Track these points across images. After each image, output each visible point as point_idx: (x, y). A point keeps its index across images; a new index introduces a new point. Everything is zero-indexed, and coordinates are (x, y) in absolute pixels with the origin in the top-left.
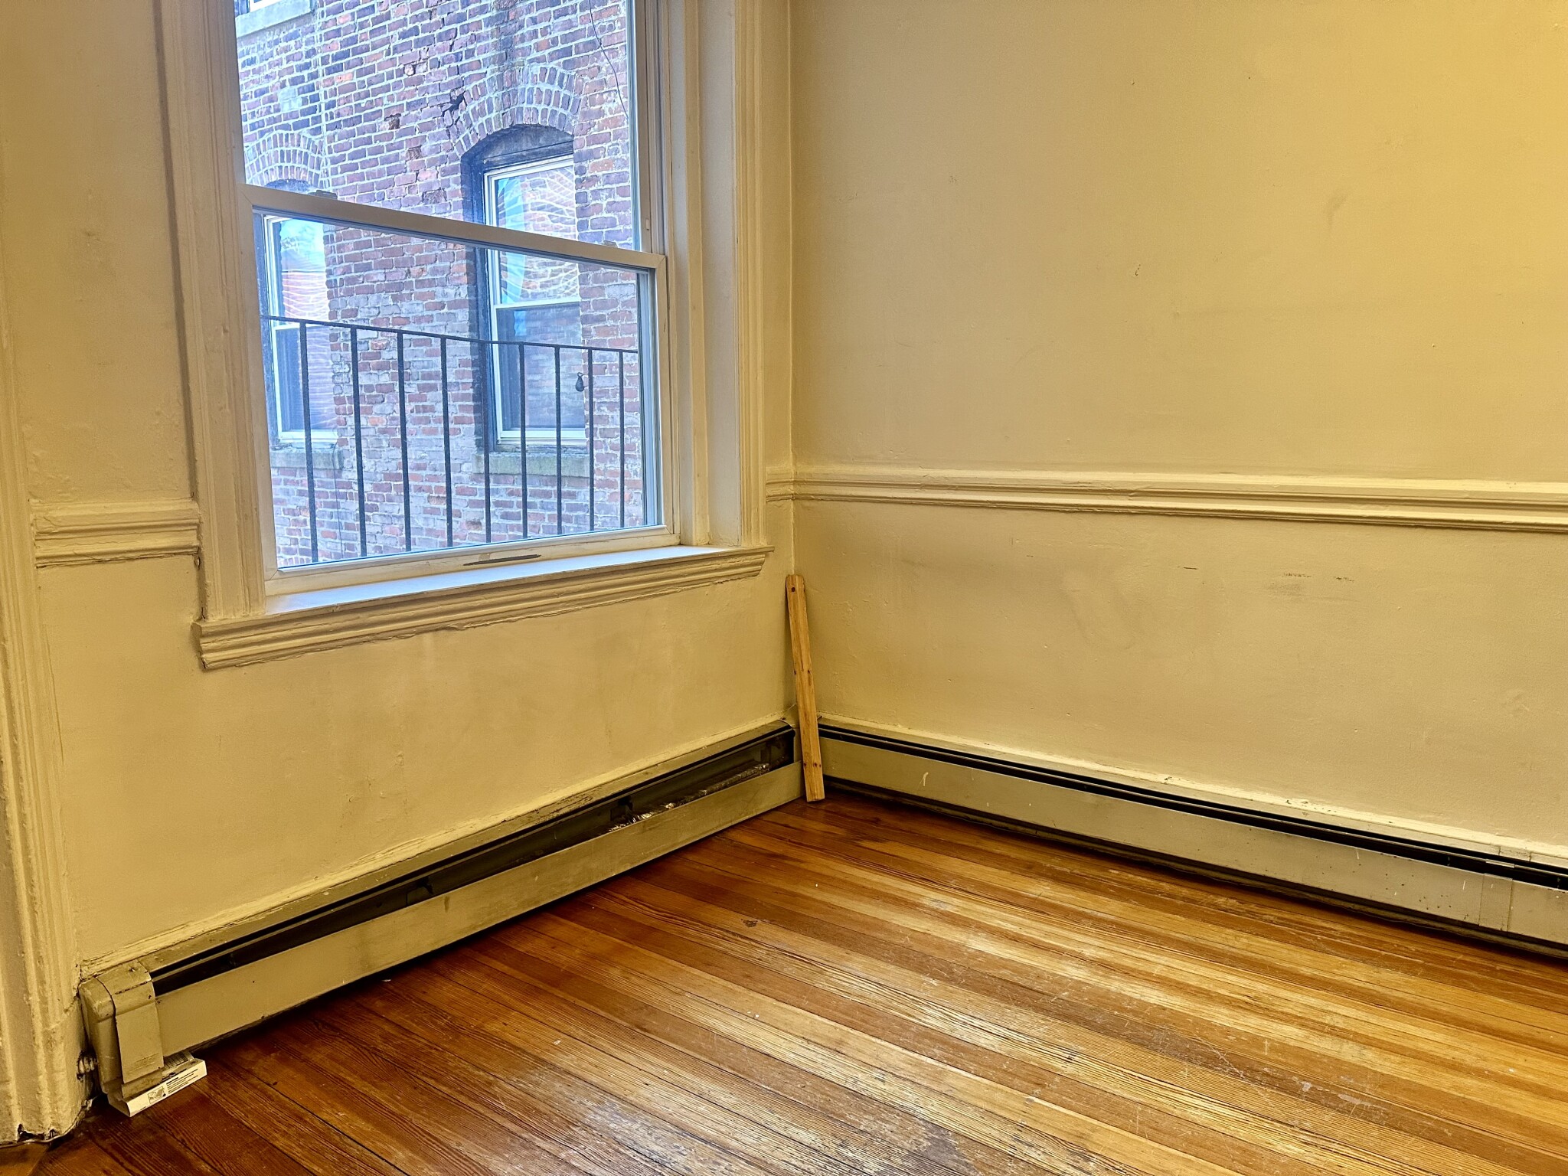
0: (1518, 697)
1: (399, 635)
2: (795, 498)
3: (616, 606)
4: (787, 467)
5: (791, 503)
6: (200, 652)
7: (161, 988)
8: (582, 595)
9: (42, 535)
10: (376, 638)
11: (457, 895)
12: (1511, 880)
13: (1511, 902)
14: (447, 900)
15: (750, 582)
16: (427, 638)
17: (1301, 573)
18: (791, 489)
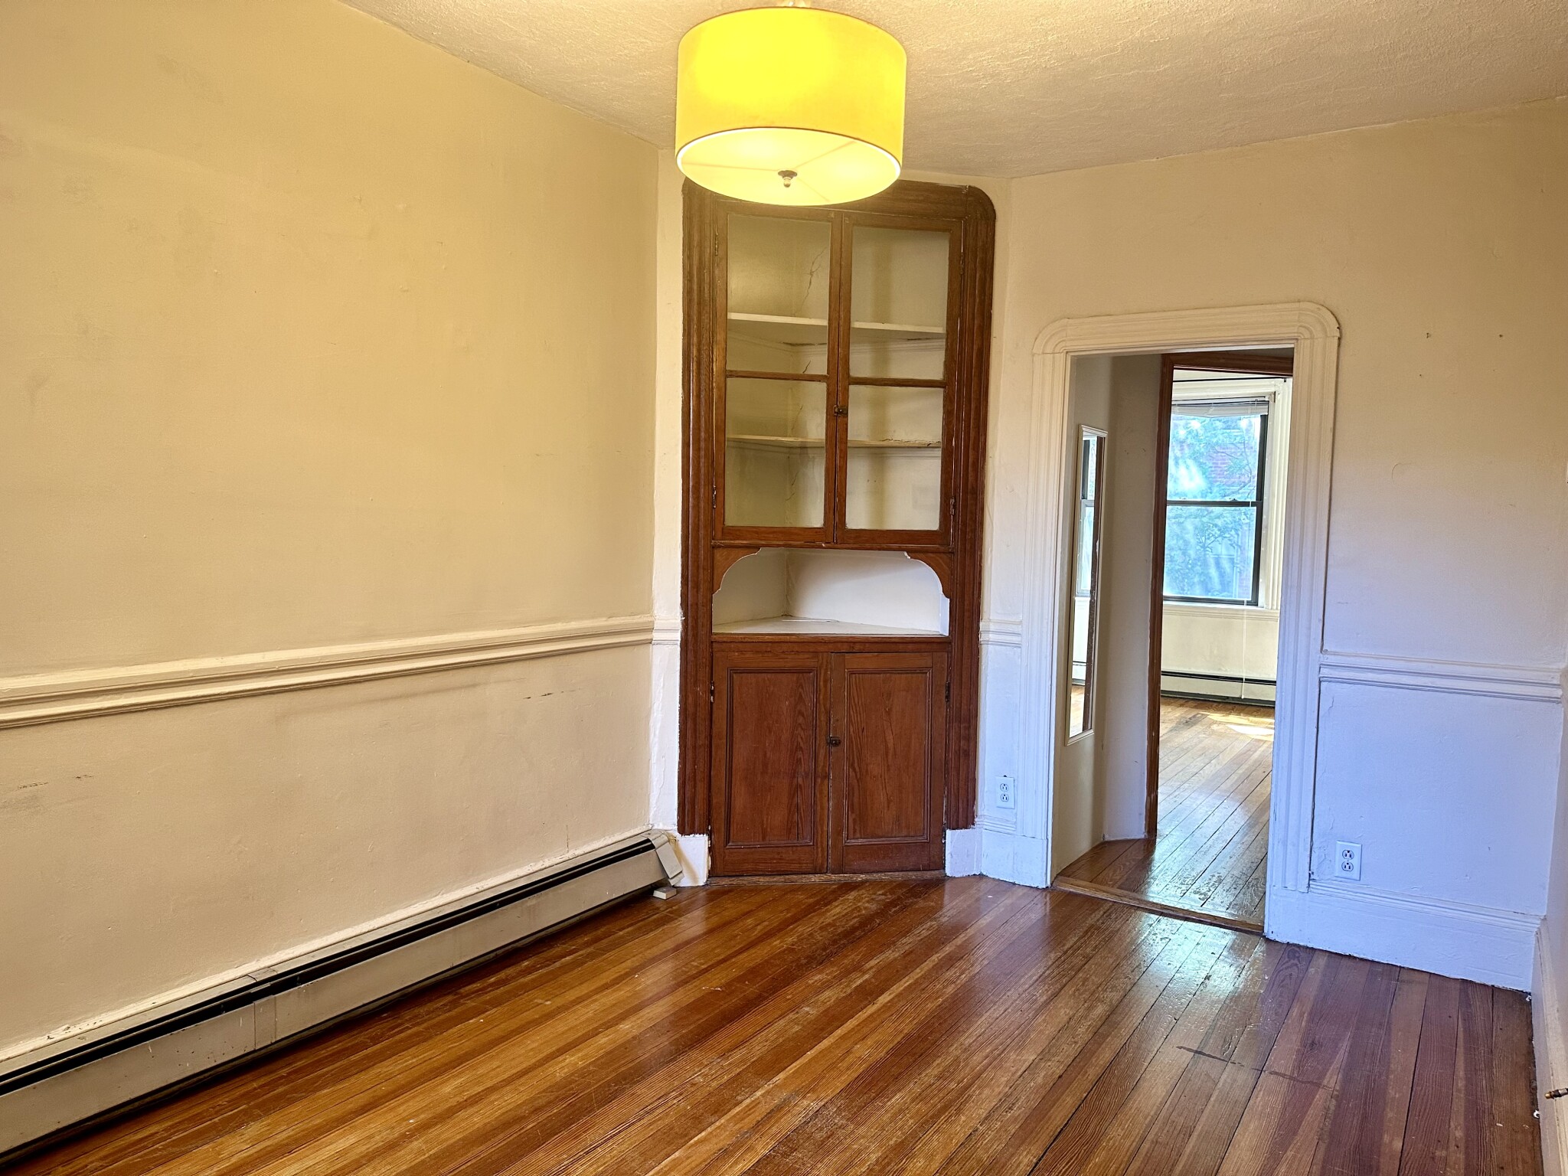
0: (239, 842)
12: (272, 996)
13: (276, 1014)
17: (37, 782)
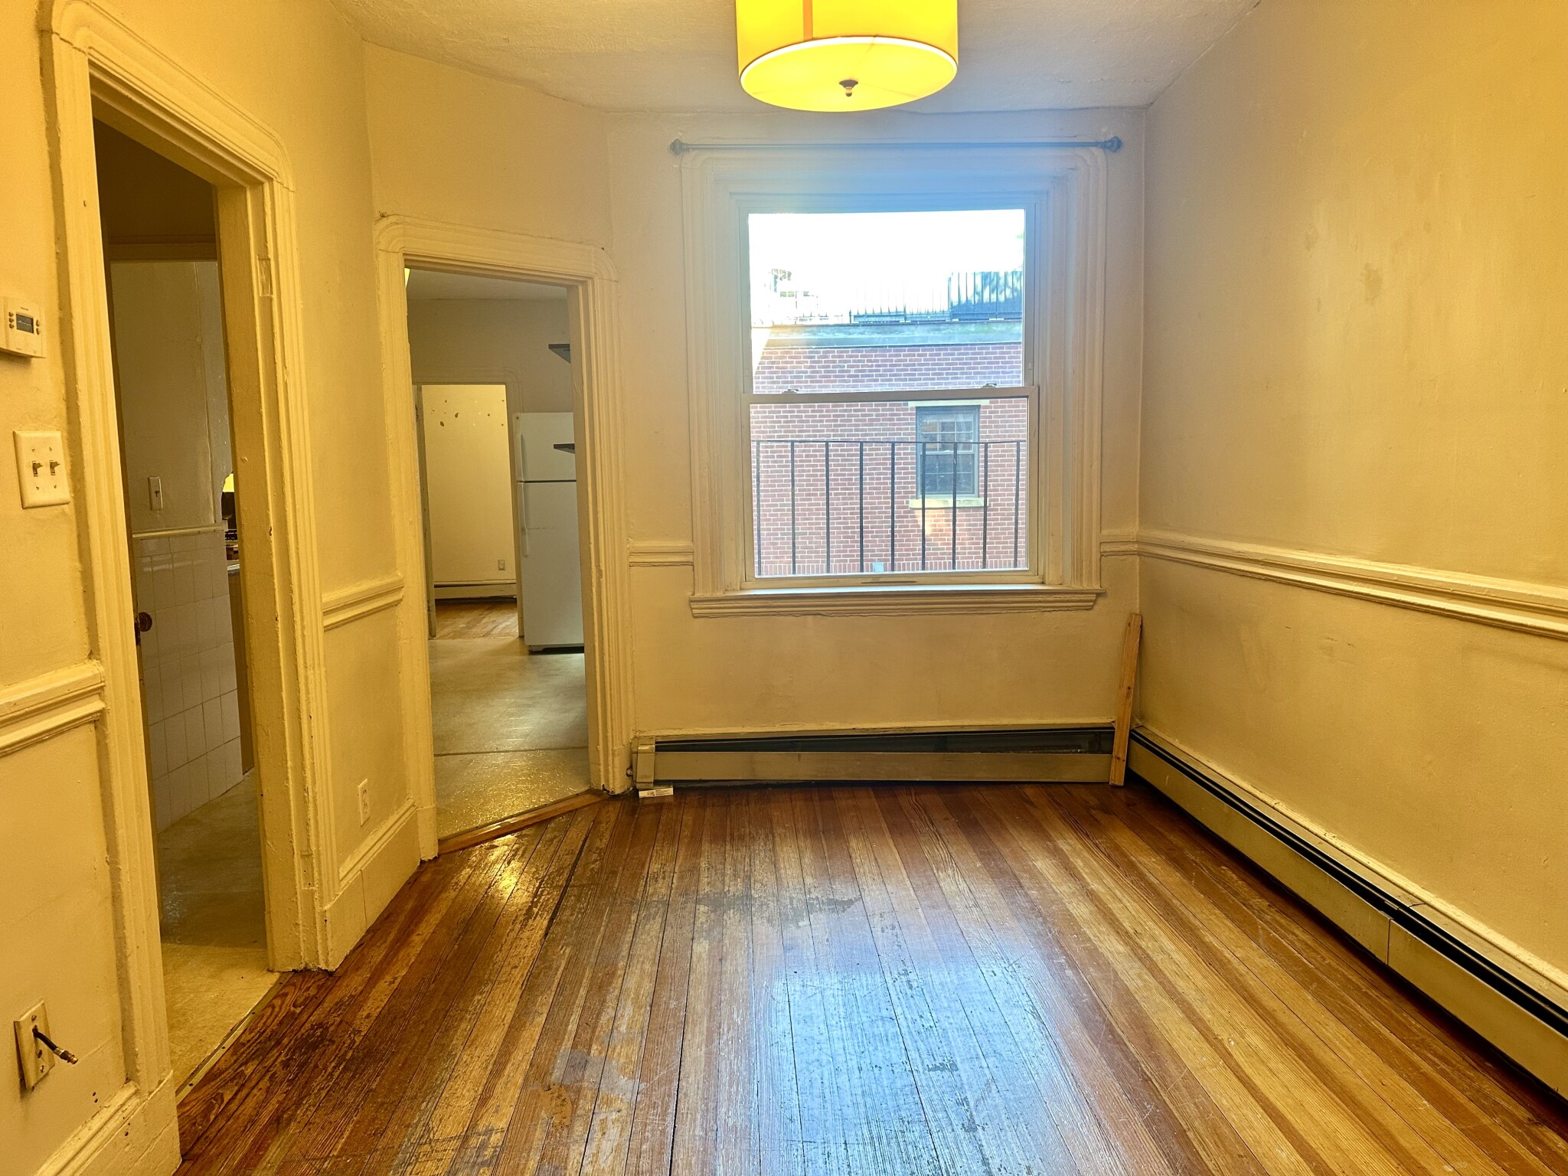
1: (791, 614)
2: (1140, 554)
3: (946, 616)
4: (1133, 530)
5: (1137, 559)
6: (692, 609)
7: (658, 749)
8: (916, 607)
9: (632, 554)
10: (779, 614)
11: (806, 755)
14: (799, 755)
15: (1084, 614)
16: (810, 618)
18: (1135, 547)
